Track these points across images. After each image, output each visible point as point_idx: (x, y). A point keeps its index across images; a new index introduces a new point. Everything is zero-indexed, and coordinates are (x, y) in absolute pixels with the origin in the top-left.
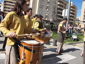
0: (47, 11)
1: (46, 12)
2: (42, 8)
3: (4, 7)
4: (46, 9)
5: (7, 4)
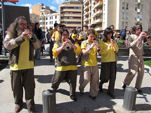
0: (138, 13)
1: (136, 16)
2: (127, 8)
3: (62, 18)
4: (136, 9)
5: (64, 12)
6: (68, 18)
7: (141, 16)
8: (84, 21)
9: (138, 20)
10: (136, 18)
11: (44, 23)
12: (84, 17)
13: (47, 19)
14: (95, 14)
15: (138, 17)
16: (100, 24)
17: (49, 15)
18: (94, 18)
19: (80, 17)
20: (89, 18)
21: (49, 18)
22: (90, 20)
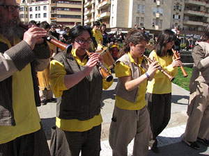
4: (155, 1)
6: (63, 9)
7: (161, 10)
8: (85, 14)
9: (158, 15)
10: (154, 13)
11: (27, 16)
12: (86, 9)
13: (31, 10)
14: (100, 6)
15: (158, 12)
16: (107, 19)
17: (34, 4)
18: (99, 11)
19: (80, 9)
20: (92, 11)
21: (34, 8)
22: (94, 13)
